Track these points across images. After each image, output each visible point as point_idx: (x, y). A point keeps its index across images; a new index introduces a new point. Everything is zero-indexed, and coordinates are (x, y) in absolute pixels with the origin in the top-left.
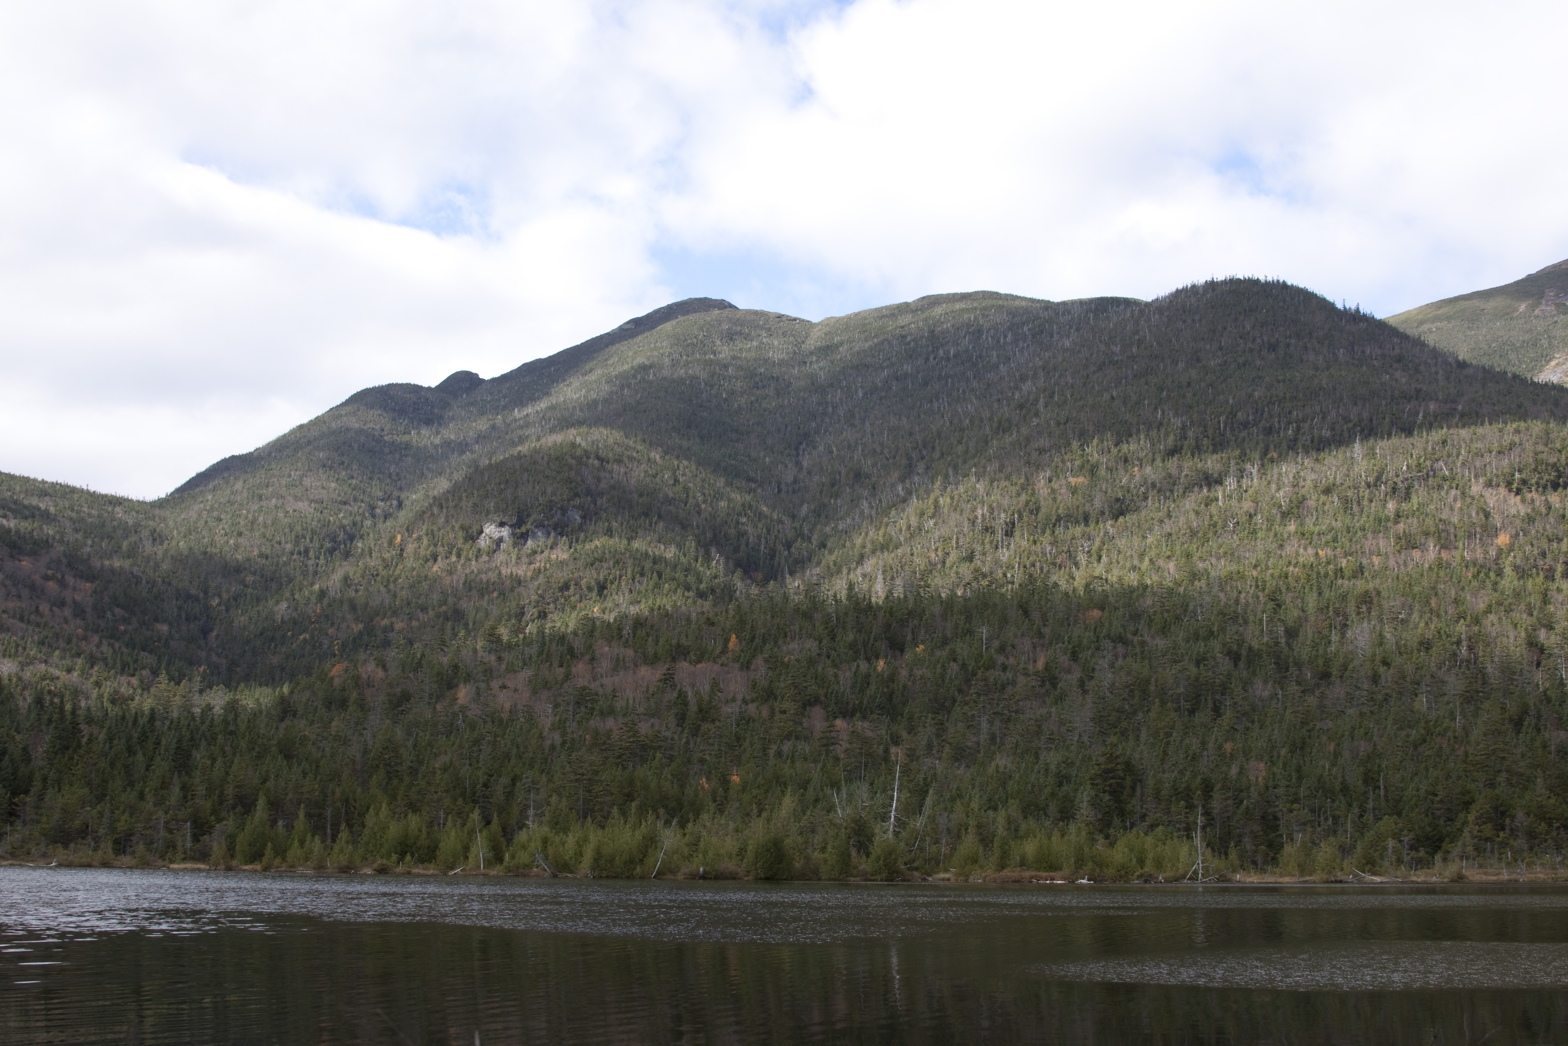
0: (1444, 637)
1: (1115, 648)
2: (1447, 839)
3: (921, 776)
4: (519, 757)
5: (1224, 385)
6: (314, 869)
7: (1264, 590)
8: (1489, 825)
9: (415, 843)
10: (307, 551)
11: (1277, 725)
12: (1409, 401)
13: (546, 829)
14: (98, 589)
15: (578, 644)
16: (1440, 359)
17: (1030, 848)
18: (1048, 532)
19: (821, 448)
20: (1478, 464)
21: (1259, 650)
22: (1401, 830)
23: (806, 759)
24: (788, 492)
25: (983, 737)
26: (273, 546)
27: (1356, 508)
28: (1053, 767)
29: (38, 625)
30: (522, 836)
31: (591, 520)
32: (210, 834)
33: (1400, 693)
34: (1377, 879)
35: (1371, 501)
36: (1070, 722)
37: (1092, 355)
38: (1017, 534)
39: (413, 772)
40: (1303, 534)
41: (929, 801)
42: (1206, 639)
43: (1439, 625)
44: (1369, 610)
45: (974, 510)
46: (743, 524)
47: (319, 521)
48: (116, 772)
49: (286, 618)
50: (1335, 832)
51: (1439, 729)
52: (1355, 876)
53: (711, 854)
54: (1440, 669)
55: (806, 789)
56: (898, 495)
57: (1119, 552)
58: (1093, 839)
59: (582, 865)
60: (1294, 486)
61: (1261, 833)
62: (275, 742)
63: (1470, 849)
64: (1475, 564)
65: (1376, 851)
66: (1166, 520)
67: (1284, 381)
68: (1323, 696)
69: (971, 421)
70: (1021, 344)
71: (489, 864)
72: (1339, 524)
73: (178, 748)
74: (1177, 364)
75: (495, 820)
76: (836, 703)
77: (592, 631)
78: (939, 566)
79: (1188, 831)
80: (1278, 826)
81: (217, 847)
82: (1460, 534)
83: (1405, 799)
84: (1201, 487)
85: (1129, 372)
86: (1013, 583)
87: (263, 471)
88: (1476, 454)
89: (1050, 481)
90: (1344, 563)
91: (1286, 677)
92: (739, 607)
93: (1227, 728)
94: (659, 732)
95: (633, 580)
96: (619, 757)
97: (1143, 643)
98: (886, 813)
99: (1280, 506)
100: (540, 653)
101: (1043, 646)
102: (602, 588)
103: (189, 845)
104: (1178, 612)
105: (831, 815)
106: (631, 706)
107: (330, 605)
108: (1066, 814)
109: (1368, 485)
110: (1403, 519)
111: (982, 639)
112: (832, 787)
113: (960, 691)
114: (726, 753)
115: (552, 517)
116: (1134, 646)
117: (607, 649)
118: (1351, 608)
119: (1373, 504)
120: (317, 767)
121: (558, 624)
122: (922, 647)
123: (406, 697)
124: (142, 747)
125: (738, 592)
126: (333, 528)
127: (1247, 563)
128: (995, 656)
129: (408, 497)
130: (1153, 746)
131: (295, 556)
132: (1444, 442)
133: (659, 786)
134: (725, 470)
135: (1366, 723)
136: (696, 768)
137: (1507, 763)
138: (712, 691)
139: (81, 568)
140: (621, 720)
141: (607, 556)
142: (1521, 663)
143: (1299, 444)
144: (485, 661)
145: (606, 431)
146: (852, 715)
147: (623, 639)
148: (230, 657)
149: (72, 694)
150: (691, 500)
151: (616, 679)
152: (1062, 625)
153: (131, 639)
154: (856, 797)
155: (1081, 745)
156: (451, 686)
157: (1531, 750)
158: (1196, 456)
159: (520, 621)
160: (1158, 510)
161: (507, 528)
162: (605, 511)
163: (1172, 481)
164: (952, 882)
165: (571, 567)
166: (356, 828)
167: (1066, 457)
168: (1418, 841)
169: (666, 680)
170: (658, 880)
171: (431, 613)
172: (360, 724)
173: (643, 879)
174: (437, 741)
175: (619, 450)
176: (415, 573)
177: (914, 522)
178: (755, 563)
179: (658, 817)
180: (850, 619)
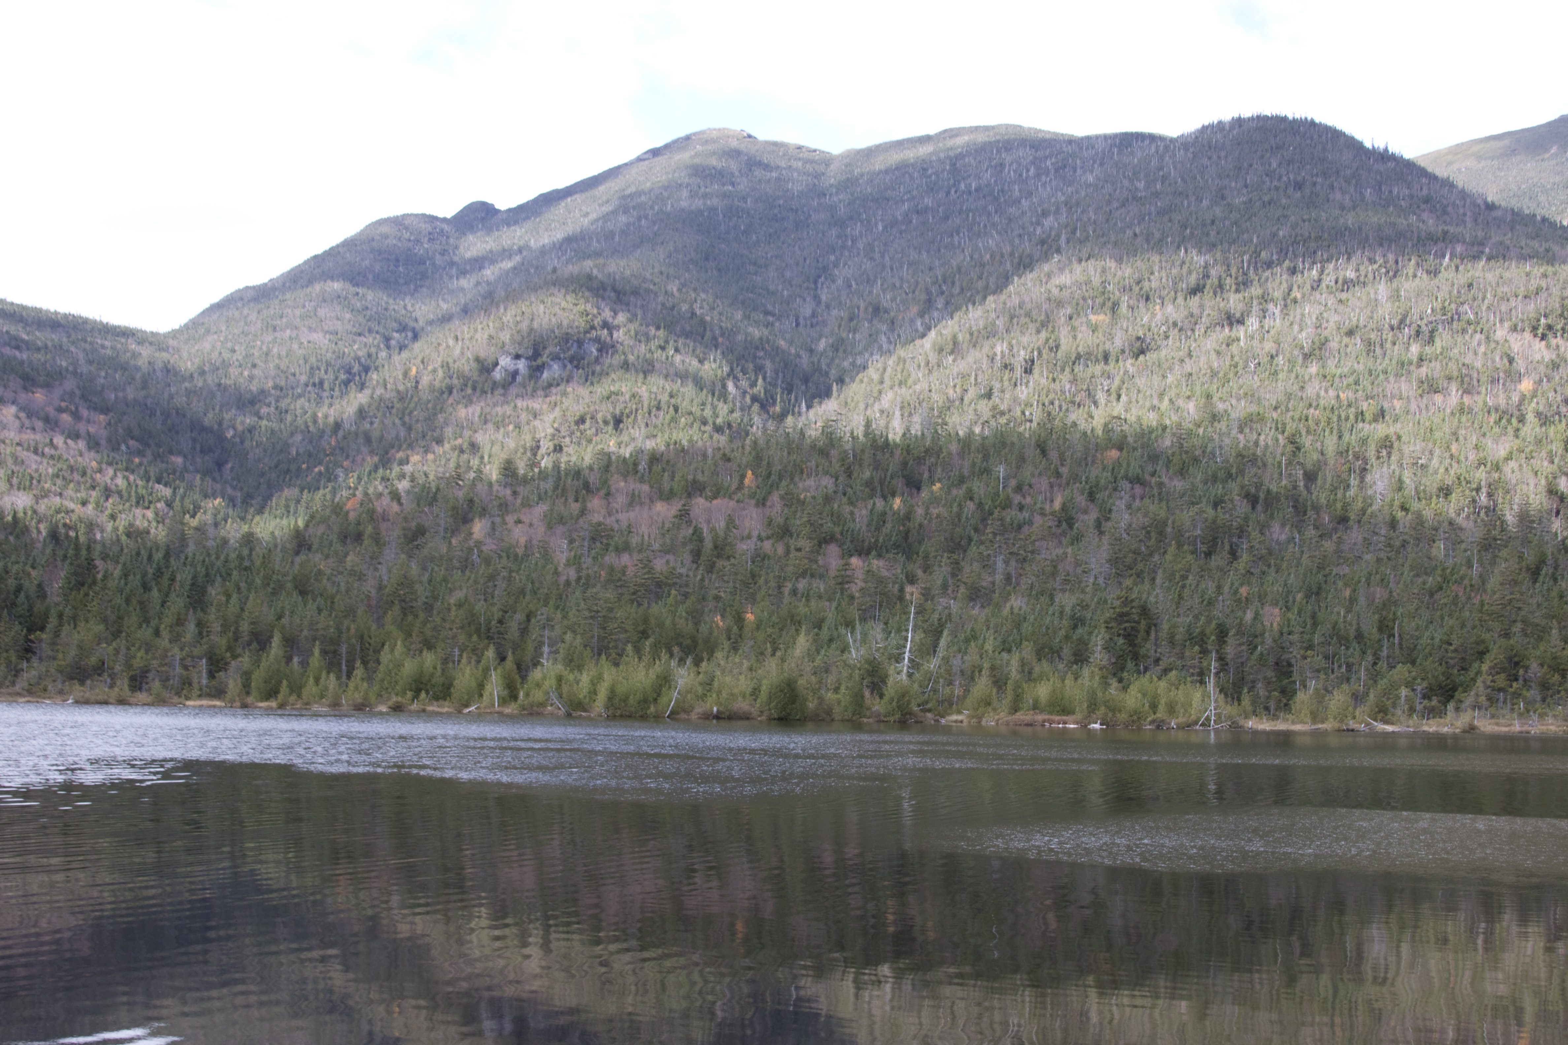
0: (1464, 483)
1: (1132, 488)
2: (1460, 689)
3: (936, 616)
4: (534, 592)
5: (1248, 224)
6: (329, 706)
7: (1283, 432)
8: (1503, 676)
9: (430, 680)
10: (321, 383)
11: (1293, 570)
12: (1436, 243)
13: (560, 667)
14: (112, 422)
15: (593, 479)
16: (1468, 200)
17: (1043, 691)
18: (1067, 369)
19: (840, 282)
20: (1504, 308)
21: (1277, 493)
22: (1415, 679)
23: (820, 597)
24: (806, 326)
25: (999, 577)
26: (287, 378)
27: (1378, 351)
28: (1068, 609)
29: (52, 457)
30: (536, 674)
31: (607, 353)
32: (226, 670)
33: (1418, 539)
34: (1389, 728)
35: (1394, 344)
36: (1086, 563)
37: (1115, 191)
38: (1036, 371)
39: (429, 608)
40: (1325, 377)
41: (943, 642)
42: (1224, 481)
43: (1459, 471)
44: (1389, 454)
45: (993, 347)
46: (760, 358)
47: (334, 352)
48: (131, 609)
49: (301, 451)
50: (1348, 680)
51: (1455, 576)
52: (1367, 725)
53: (724, 694)
54: (1459, 515)
55: (820, 628)
56: (917, 331)
57: (1139, 391)
58: (1106, 683)
59: (597, 703)
60: (1317, 328)
61: (1274, 679)
62: (289, 578)
63: (1482, 699)
64: (1497, 410)
65: (1388, 699)
66: (1187, 360)
67: (1309, 221)
68: (1340, 541)
69: (991, 256)
70: (1043, 178)
71: (503, 702)
72: (1361, 367)
73: (193, 584)
74: (1201, 201)
75: (510, 658)
76: (852, 541)
77: (608, 466)
78: (957, 403)
79: (1201, 677)
80: (1292, 672)
81: (233, 684)
82: (1484, 379)
83: (1419, 647)
84: (1223, 326)
85: (1153, 209)
86: (1031, 421)
87: (277, 302)
88: (1502, 298)
89: (1071, 318)
90: (1364, 406)
91: (1304, 521)
92: (755, 443)
93: (1243, 572)
94: (674, 569)
95: (650, 413)
96: (634, 594)
97: (1161, 485)
98: (900, 654)
99: (1302, 348)
100: (556, 488)
101: (1060, 486)
102: (618, 421)
103: (204, 682)
104: (1197, 453)
105: (845, 656)
106: (646, 543)
107: (345, 438)
108: (1080, 658)
109: (1392, 328)
110: (1425, 363)
111: (999, 478)
112: (847, 626)
113: (976, 530)
114: (741, 590)
115: (569, 349)
116: (1151, 487)
117: (622, 484)
118: (1371, 453)
119: (1396, 347)
120: (333, 603)
121: (574, 459)
122: (938, 485)
123: (421, 531)
124: (157, 583)
125: (755, 427)
126: (347, 360)
127: (1267, 404)
128: (1012, 495)
129: (423, 329)
130: (1169, 589)
131: (310, 388)
132: (1470, 285)
133: (674, 623)
134: (743, 303)
135: (1383, 569)
136: (711, 605)
137: (1523, 613)
138: (728, 528)
139: (95, 399)
140: (636, 556)
141: (623, 389)
142: (1540, 511)
143: (1323, 285)
144: (500, 495)
145: (623, 263)
146: (868, 553)
147: (639, 475)
148: (245, 489)
149: (87, 526)
150: (708, 334)
151: (632, 515)
152: (1080, 465)
153: (146, 472)
154: (870, 637)
155: (1096, 587)
156: (466, 520)
157: (1547, 600)
158: (1219, 295)
159: (535, 455)
160: (1179, 349)
161: (523, 360)
162: (622, 344)
163: (1194, 320)
164: (965, 724)
165: (587, 400)
166: (372, 665)
167: (1087, 295)
168: (1431, 689)
169: (681, 516)
170: (672, 719)
171: (447, 446)
172: (375, 559)
173: (658, 719)
174: (452, 576)
175: (636, 282)
176: (430, 406)
177: (933, 358)
178: (772, 397)
179: (672, 655)
180: (867, 456)
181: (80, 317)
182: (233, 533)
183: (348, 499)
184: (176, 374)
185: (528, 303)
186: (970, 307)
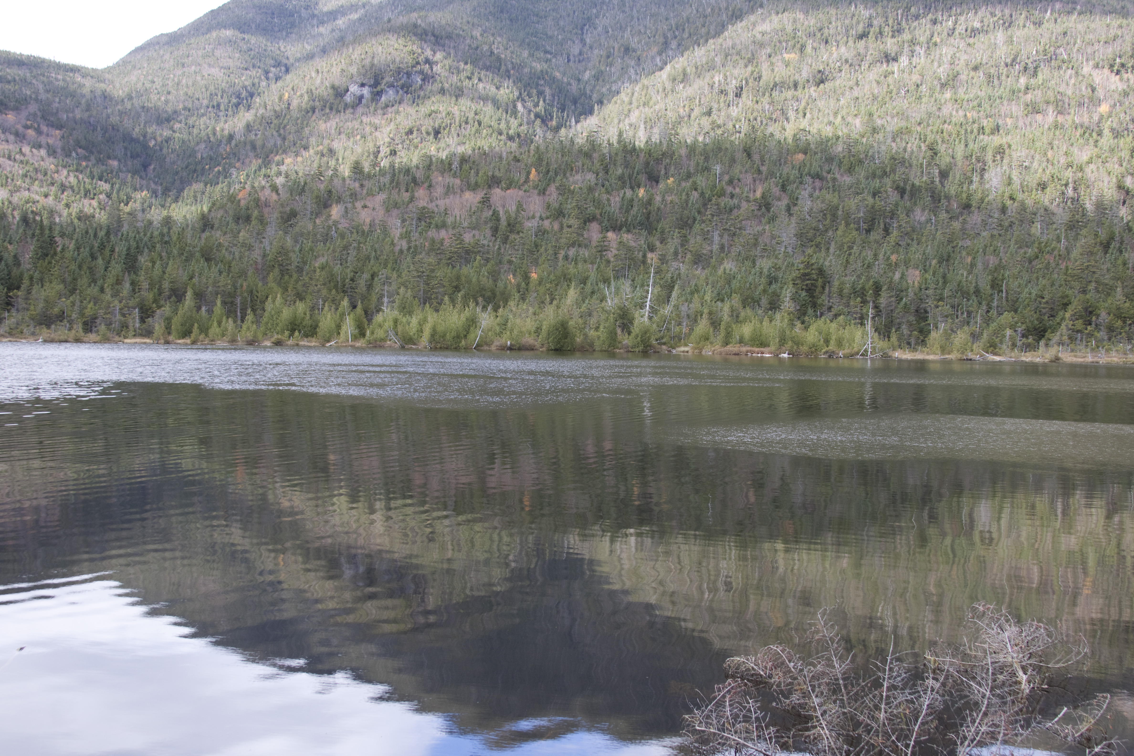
0: (1056, 180)
1: (814, 182)
2: (1049, 330)
3: (669, 275)
4: (377, 258)
6: (229, 342)
7: (925, 141)
8: (1081, 321)
9: (301, 323)
10: (218, 105)
11: (930, 243)
12: (1041, 1)
13: (396, 312)
14: (65, 135)
15: (419, 175)
17: (747, 330)
18: (767, 94)
19: (600, 29)
20: (1089, 50)
21: (919, 186)
22: (1016, 323)
23: (585, 261)
24: (575, 62)
25: (716, 247)
26: (193, 101)
27: (996, 82)
28: (765, 271)
29: (22, 162)
30: (379, 318)
31: (429, 82)
32: (153, 317)
33: (1021, 221)
34: (997, 358)
35: (1008, 77)
36: (779, 237)
38: (744, 95)
39: (300, 270)
40: (956, 101)
41: (674, 294)
42: (881, 177)
43: (1052, 171)
44: (1002, 158)
45: (712, 77)
46: (541, 85)
47: (227, 82)
48: (83, 273)
49: (205, 155)
50: (968, 323)
51: (1048, 248)
52: (981, 356)
53: (515, 332)
54: (1052, 203)
55: (585, 284)
56: (657, 65)
57: (819, 110)
58: (792, 324)
59: (423, 339)
60: (951, 64)
61: (914, 322)
62: (198, 249)
63: (1065, 338)
64: (1082, 126)
65: (997, 337)
66: (855, 88)
68: (965, 222)
69: (712, 9)
71: (355, 338)
72: (983, 94)
73: (127, 254)
75: (359, 306)
76: (608, 220)
77: (430, 166)
78: (686, 119)
79: (862, 321)
80: (928, 317)
81: (158, 327)
82: (1073, 103)
83: (1020, 300)
84: (882, 63)
86: (740, 132)
87: (184, 45)
88: (1088, 43)
89: (770, 56)
90: (985, 123)
91: (938, 207)
92: (538, 148)
93: (894, 244)
94: (478, 241)
95: (460, 127)
96: (449, 259)
97: (834, 180)
98: (643, 303)
99: (940, 79)
100: (392, 182)
101: (761, 180)
102: (437, 133)
103: (137, 325)
104: (861, 156)
105: (603, 304)
106: (458, 222)
107: (236, 145)
108: (774, 306)
109: (1007, 65)
110: (1030, 91)
111: (716, 174)
112: (605, 282)
113: (699, 212)
114: (527, 256)
115: (400, 79)
116: (828, 181)
117: (440, 179)
118: (989, 157)
119: (1009, 79)
120: (230, 267)
121: (405, 160)
122: (672, 179)
123: (293, 214)
124: (101, 254)
125: (537, 137)
126: (237, 88)
127: (913, 121)
128: (725, 187)
129: (293, 65)
130: (839, 256)
131: (210, 109)
132: (1065, 34)
133: (479, 281)
134: (529, 45)
135: (995, 242)
136: (506, 267)
137: (1096, 276)
138: (518, 211)
139: (52, 119)
140: (451, 232)
141: (441, 109)
142: (1111, 201)
143: (957, 32)
144: (351, 187)
145: (439, 15)
146: (620, 229)
147: (453, 172)
148: (164, 184)
149: (48, 213)
150: (503, 68)
151: (447, 201)
152: (775, 165)
153: (91, 172)
154: (622, 291)
155: (786, 255)
156: (326, 206)
157: (1114, 266)
158: (879, 39)
159: (376, 157)
160: (849, 80)
161: (367, 87)
162: (439, 76)
163: (861, 58)
164: (690, 354)
165: (414, 117)
166: (259, 312)
167: (782, 39)
168: (1028, 331)
169: (484, 202)
170: (478, 350)
171: (311, 151)
172: (260, 234)
173: (467, 349)
174: (316, 247)
175: (449, 30)
176: (299, 121)
177: (668, 86)
178: (550, 115)
179: (477, 304)
180: (620, 159)
181: (40, 58)
182: (156, 217)
183: (240, 191)
184: (111, 99)
185: (370, 45)
186: (696, 47)
